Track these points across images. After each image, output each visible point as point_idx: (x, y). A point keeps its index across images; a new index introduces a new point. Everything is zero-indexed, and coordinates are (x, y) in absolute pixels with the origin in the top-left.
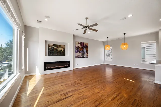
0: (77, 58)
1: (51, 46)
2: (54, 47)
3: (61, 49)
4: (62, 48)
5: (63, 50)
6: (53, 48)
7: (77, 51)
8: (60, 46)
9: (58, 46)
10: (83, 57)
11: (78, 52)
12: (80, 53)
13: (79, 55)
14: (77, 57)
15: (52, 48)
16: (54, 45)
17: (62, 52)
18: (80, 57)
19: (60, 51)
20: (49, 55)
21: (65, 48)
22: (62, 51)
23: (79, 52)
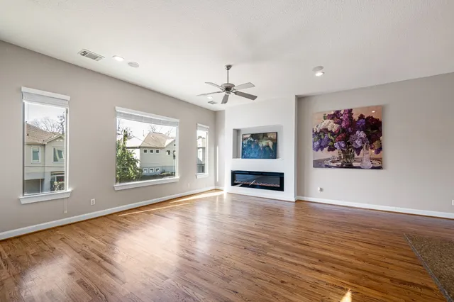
0: (320, 166)
1: (247, 138)
2: (253, 140)
3: (268, 143)
4: (270, 139)
5: (271, 143)
6: (251, 141)
7: (318, 143)
8: (265, 135)
9: (261, 137)
10: (350, 166)
11: (321, 147)
12: (332, 149)
13: (329, 159)
14: (318, 164)
15: (248, 142)
16: (252, 136)
17: (270, 149)
18: (335, 164)
19: (264, 148)
20: (244, 156)
21: (276, 139)
22: (268, 146)
23: (326, 149)
